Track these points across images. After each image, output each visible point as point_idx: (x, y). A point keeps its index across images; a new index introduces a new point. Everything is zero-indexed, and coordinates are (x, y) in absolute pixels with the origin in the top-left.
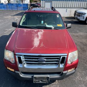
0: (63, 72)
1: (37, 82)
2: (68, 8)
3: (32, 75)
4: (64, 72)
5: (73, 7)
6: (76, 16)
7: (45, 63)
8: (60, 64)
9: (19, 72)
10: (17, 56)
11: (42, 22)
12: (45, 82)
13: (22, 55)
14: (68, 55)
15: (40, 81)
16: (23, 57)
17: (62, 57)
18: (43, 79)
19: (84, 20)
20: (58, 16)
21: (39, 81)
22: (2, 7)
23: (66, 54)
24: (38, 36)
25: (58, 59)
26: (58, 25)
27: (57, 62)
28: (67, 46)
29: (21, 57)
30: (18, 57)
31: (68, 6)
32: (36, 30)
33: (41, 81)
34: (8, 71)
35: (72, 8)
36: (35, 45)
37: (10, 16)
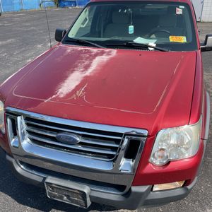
1: (55, 196)
3: (45, 177)
9: (13, 160)
11: (131, 28)
15: (65, 198)
16: (23, 121)
24: (87, 67)
26: (172, 39)
27: (114, 153)
36: (60, 91)
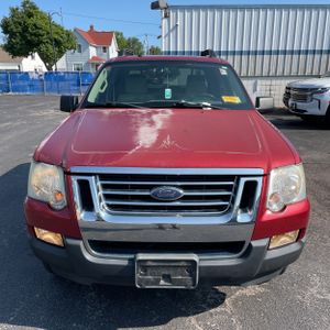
0: (250, 245)
1: (148, 282)
2: (261, 77)
3: (132, 256)
4: (255, 244)
5: (279, 72)
6: (290, 102)
7: (178, 203)
8: (239, 211)
9: (81, 243)
10: (74, 179)
12: (180, 282)
13: (94, 174)
14: (266, 176)
15: (162, 282)
16: (99, 183)
17: (243, 180)
18: (171, 272)
19: (323, 112)
20: (224, 72)
21: (157, 282)
22: (24, 86)
23: (261, 171)
24: (152, 123)
25: (228, 188)
26: (226, 99)
27: (227, 203)
28: (263, 148)
29: (92, 180)
30: (79, 181)
31: (258, 73)
32: (144, 111)
33: (167, 278)
34: (39, 245)
35: (275, 77)
36: (141, 143)
37: (52, 111)
